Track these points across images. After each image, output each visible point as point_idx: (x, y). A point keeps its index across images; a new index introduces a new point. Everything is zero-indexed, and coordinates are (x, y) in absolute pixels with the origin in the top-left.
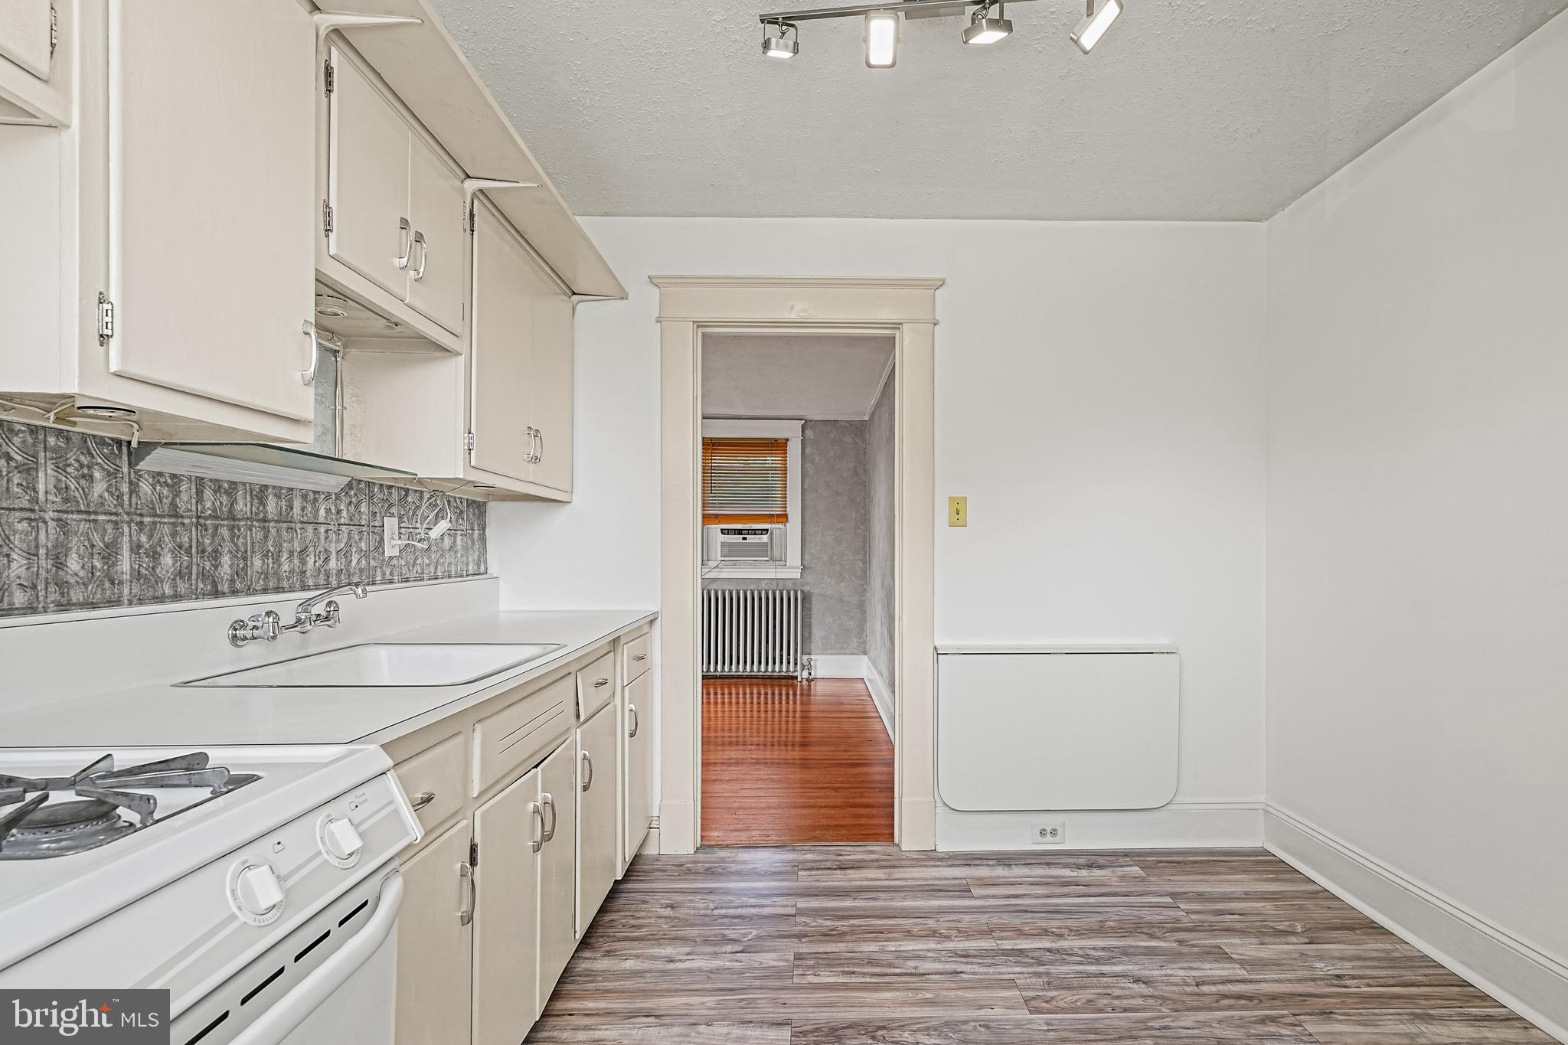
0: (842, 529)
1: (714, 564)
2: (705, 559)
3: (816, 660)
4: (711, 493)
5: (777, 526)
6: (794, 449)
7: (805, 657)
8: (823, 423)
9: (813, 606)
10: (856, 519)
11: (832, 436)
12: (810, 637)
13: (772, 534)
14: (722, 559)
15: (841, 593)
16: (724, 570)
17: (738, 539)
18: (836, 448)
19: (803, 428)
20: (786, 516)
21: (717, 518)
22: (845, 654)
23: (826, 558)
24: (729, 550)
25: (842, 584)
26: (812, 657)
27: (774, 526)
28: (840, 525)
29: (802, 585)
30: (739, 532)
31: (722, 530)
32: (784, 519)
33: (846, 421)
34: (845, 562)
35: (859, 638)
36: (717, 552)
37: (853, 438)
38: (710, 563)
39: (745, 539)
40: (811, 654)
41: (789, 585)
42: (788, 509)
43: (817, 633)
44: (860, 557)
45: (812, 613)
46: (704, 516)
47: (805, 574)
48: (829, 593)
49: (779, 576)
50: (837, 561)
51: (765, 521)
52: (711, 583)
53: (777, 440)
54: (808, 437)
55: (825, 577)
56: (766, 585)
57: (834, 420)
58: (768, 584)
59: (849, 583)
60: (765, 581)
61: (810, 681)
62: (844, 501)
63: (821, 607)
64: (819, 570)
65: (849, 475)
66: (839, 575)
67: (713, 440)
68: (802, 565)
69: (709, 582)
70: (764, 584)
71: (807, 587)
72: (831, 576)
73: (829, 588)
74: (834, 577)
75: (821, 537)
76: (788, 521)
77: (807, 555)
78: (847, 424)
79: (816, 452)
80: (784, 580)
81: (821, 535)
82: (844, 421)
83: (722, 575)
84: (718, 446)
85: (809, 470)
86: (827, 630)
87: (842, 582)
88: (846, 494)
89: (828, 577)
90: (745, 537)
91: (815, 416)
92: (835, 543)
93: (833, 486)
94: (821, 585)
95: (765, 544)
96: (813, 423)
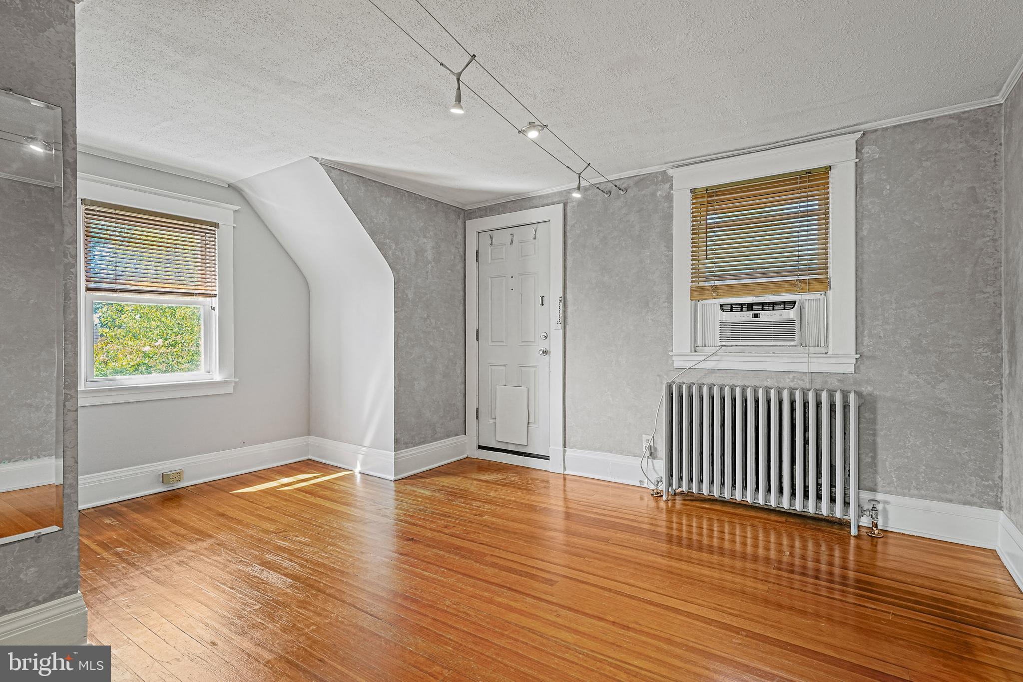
0: (940, 295)
1: (709, 350)
2: (699, 343)
3: (886, 502)
4: (708, 258)
5: (812, 296)
6: (842, 180)
7: (865, 495)
8: (899, 130)
9: (879, 417)
10: (973, 275)
11: (919, 146)
12: (874, 464)
13: (801, 308)
14: (724, 343)
15: (941, 399)
16: (724, 358)
17: (747, 316)
18: (927, 164)
19: (859, 147)
20: (826, 280)
21: (715, 291)
22: (951, 501)
23: (906, 343)
24: (735, 333)
25: (943, 386)
26: (879, 496)
27: (805, 297)
29: (858, 384)
30: (750, 307)
31: (721, 305)
32: (825, 285)
36: (714, 334)
37: (967, 142)
38: (705, 349)
39: (756, 316)
40: (875, 491)
41: (833, 383)
42: (830, 271)
43: (886, 458)
45: (878, 427)
46: (693, 290)
47: (862, 367)
49: (815, 368)
50: (931, 348)
51: (790, 290)
52: (706, 375)
53: (810, 173)
54: (868, 157)
55: (905, 373)
56: (793, 381)
57: (923, 120)
58: (796, 380)
59: (957, 383)
60: (791, 376)
61: (874, 534)
62: (945, 248)
63: (895, 420)
64: (891, 361)
65: (957, 203)
66: (934, 370)
67: (707, 190)
68: (856, 354)
69: (703, 374)
70: (789, 380)
71: (867, 388)
72: (917, 372)
73: (912, 391)
74: (924, 374)
75: (896, 309)
76: (830, 288)
77: (866, 338)
78: (951, 121)
79: (885, 177)
80: (825, 375)
81: (894, 306)
82: (946, 116)
83: (723, 366)
84: (717, 196)
85: (870, 207)
86: (908, 457)
87: (942, 381)
88: (949, 236)
89: (912, 374)
90: (757, 314)
91: (883, 122)
92: (926, 318)
93: (921, 227)
94: (897, 385)
95: (791, 323)
96: (879, 133)
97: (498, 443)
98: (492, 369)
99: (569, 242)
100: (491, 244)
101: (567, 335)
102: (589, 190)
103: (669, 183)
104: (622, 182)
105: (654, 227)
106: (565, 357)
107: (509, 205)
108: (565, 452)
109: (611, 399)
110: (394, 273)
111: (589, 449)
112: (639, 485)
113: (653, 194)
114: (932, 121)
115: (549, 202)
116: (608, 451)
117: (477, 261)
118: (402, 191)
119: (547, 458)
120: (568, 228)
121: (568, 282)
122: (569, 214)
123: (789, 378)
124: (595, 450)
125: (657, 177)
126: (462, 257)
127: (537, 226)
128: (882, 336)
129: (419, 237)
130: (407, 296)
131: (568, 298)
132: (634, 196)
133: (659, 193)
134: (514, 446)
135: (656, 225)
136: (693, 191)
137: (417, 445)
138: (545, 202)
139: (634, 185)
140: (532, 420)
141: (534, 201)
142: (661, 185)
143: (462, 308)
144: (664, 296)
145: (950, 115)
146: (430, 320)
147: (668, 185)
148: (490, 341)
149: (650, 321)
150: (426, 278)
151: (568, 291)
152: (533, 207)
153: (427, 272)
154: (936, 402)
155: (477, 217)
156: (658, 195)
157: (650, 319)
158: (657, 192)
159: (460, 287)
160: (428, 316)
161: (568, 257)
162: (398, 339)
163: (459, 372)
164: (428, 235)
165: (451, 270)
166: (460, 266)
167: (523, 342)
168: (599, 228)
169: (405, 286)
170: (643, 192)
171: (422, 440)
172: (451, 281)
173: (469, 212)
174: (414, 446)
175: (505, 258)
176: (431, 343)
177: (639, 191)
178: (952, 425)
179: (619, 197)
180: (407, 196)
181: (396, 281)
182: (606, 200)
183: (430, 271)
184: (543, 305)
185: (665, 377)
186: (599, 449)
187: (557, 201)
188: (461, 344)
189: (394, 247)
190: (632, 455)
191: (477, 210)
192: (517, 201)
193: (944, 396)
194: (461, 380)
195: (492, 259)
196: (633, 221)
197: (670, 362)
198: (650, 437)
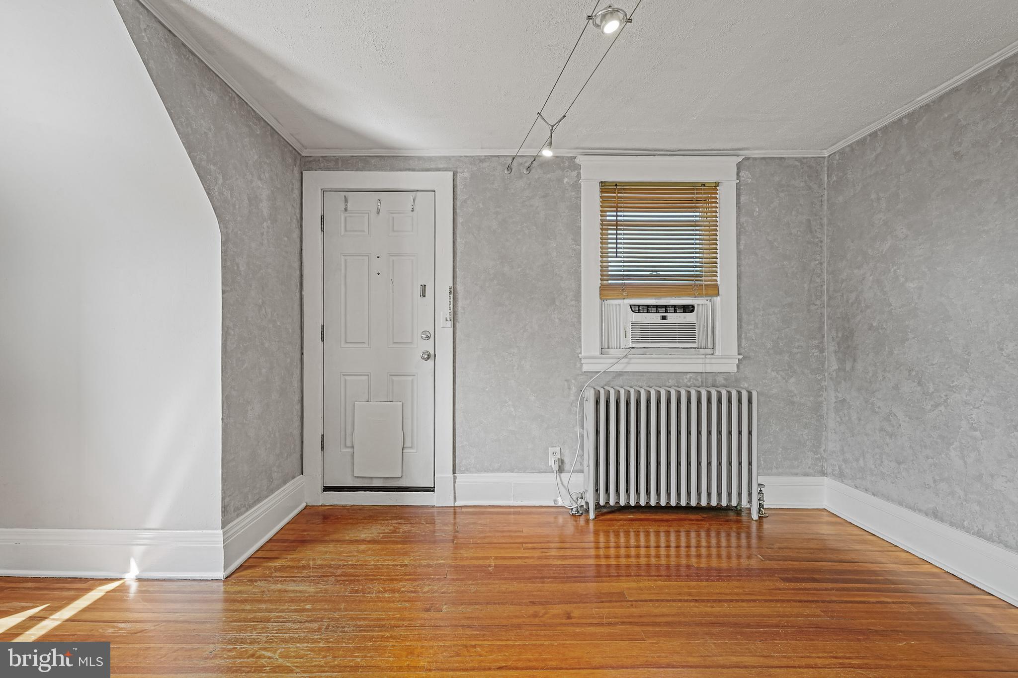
0: (790, 305)
1: (620, 352)
2: (606, 345)
4: (617, 257)
5: (705, 301)
6: (727, 197)
8: (764, 162)
10: (809, 290)
11: (777, 179)
13: (698, 312)
14: (634, 345)
15: (791, 392)
16: (633, 361)
17: (654, 318)
18: (782, 195)
19: (740, 168)
20: (716, 287)
21: (622, 291)
22: (796, 474)
23: (769, 344)
24: (644, 334)
25: (792, 380)
27: (700, 301)
28: (789, 300)
29: (737, 380)
30: (657, 309)
31: (631, 306)
32: (715, 292)
33: (796, 159)
34: (795, 350)
35: (816, 453)
36: (624, 337)
37: (805, 182)
38: (611, 351)
39: (664, 318)
41: (720, 382)
42: (719, 278)
44: (816, 342)
46: (603, 289)
47: (742, 367)
48: (774, 391)
49: (708, 369)
50: (785, 349)
51: (689, 294)
52: (614, 378)
53: (704, 185)
54: (744, 181)
55: (769, 371)
56: (690, 381)
57: (779, 157)
58: (692, 380)
59: (801, 377)
60: (688, 376)
61: (762, 514)
62: (793, 267)
63: (763, 411)
64: (761, 361)
65: (800, 231)
66: (787, 368)
67: (616, 185)
68: (739, 354)
69: (611, 378)
70: (686, 380)
71: (744, 385)
72: (777, 369)
73: (774, 385)
74: (781, 371)
75: (762, 316)
76: (718, 294)
77: (744, 340)
78: (797, 163)
79: (755, 201)
80: (714, 374)
81: (761, 313)
82: (793, 158)
83: (630, 368)
84: (625, 193)
85: (745, 225)
86: (771, 442)
87: (792, 377)
88: (796, 257)
89: (774, 371)
90: (665, 316)
91: (756, 152)
92: (781, 324)
93: (778, 247)
94: (764, 381)
95: (692, 325)
96: (751, 161)
97: (356, 479)
98: (346, 380)
99: (460, 220)
100: (346, 210)
101: (457, 335)
102: (486, 162)
103: (576, 172)
104: (524, 161)
105: (561, 216)
106: (454, 362)
107: (373, 161)
108: (455, 478)
109: (513, 410)
110: (222, 225)
111: (485, 471)
112: (554, 505)
113: (560, 180)
114: (785, 160)
115: (432, 167)
116: (509, 470)
117: (322, 230)
118: (231, 91)
119: (431, 490)
120: (458, 203)
121: (458, 270)
122: (459, 187)
123: (686, 378)
124: (493, 471)
125: (564, 163)
126: (298, 222)
127: (416, 194)
128: (754, 339)
129: (252, 177)
130: (238, 267)
131: (458, 289)
132: (539, 178)
133: (566, 180)
134: (382, 480)
135: (563, 214)
136: (603, 184)
137: (251, 507)
138: (427, 166)
139: (538, 166)
140: (408, 444)
141: (411, 162)
142: (568, 171)
143: (298, 295)
144: (571, 294)
145: (795, 158)
146: (265, 309)
147: (575, 173)
148: (343, 342)
149: (557, 320)
150: (260, 243)
151: (458, 280)
152: (409, 170)
153: (262, 234)
154: (788, 394)
155: (321, 169)
156: (565, 182)
157: (556, 317)
158: (564, 178)
159: (297, 265)
160: (263, 302)
161: (459, 240)
162: (226, 338)
163: (296, 385)
164: (262, 176)
165: (288, 237)
166: (296, 235)
167: (394, 343)
168: (498, 209)
169: (235, 250)
170: (549, 176)
171: (257, 497)
172: (287, 253)
173: (307, 159)
174: (247, 510)
175: (367, 231)
176: (267, 345)
177: (544, 173)
178: (798, 412)
179: (521, 176)
180: (237, 102)
181: (224, 239)
182: (506, 178)
183: (265, 233)
184: (424, 296)
185: (573, 381)
186: (498, 470)
187: (443, 168)
188: (297, 345)
189: (220, 181)
190: (537, 471)
191: (321, 159)
192: (386, 158)
193: (793, 388)
194: (297, 398)
195: (346, 230)
196: (537, 207)
197: (578, 365)
198: (558, 450)
